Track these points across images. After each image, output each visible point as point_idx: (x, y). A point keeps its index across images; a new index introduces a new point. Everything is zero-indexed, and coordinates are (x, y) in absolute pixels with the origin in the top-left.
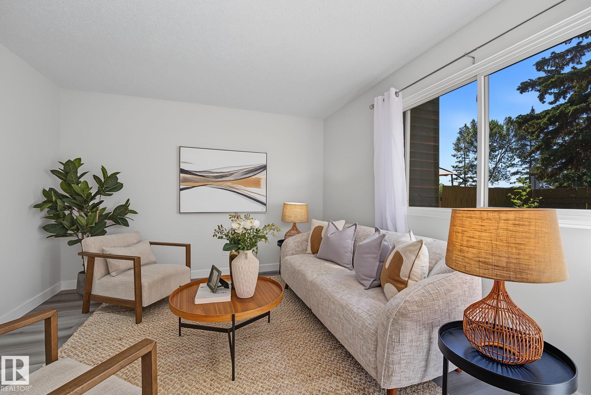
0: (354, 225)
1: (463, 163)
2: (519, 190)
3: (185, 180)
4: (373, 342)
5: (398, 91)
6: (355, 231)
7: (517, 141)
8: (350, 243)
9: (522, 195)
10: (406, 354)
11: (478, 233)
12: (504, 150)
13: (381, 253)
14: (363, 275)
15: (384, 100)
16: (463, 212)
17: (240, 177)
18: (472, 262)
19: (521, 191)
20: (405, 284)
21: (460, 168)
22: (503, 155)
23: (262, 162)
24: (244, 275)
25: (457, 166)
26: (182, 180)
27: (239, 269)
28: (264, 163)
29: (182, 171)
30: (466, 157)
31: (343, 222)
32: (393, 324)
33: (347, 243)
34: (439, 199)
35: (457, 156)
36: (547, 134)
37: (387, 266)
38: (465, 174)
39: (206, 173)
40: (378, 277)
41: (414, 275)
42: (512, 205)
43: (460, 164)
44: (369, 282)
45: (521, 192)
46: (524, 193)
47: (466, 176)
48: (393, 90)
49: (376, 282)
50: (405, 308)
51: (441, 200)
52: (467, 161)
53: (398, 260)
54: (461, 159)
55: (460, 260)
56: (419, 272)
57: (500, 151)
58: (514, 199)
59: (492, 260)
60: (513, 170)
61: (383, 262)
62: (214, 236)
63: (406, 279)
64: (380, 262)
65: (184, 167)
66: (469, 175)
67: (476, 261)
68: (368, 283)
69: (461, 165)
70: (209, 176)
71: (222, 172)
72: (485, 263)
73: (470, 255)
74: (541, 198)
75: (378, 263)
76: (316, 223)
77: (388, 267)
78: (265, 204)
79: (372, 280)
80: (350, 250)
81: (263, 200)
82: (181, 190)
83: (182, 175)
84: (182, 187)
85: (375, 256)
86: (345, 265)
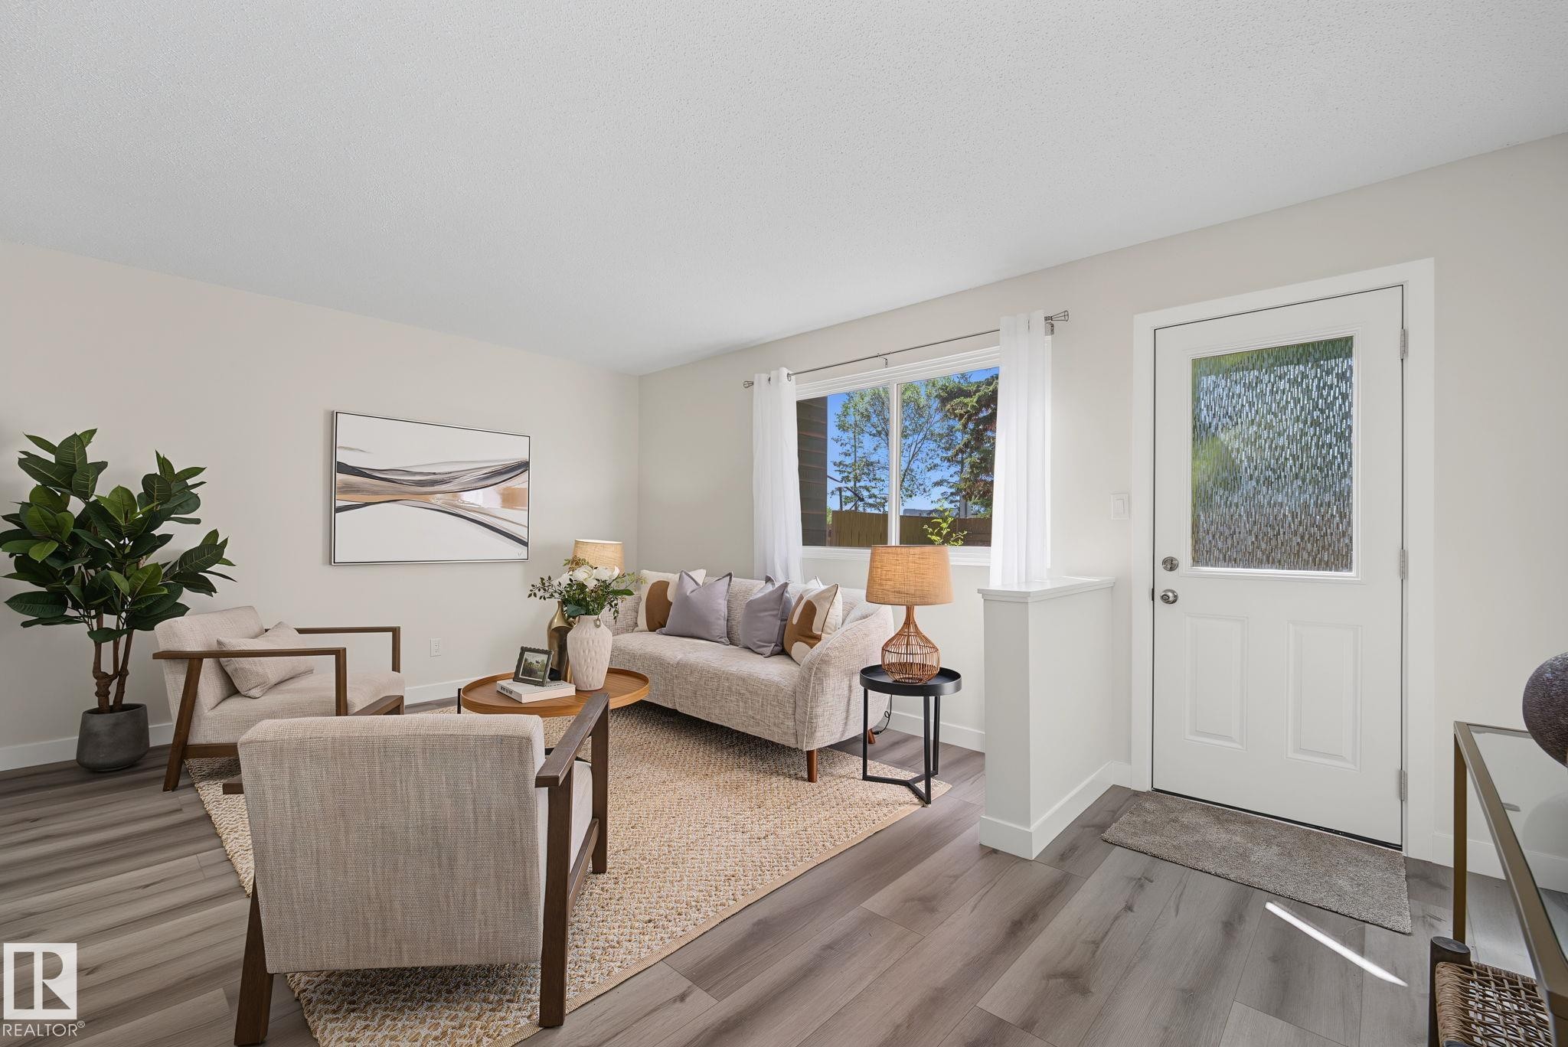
0: (727, 575)
1: (853, 456)
2: (938, 520)
3: (348, 489)
4: (791, 705)
5: (791, 373)
6: (729, 585)
7: (942, 419)
8: (722, 606)
9: (942, 529)
10: (829, 704)
11: (894, 567)
12: (921, 436)
13: (783, 609)
14: (758, 641)
15: (769, 380)
16: (880, 549)
17: (474, 485)
18: (890, 593)
19: (940, 521)
20: (818, 638)
21: (847, 466)
22: (919, 445)
23: (519, 455)
24: (596, 652)
25: (840, 463)
26: (339, 488)
27: (588, 642)
28: (525, 457)
29: (343, 468)
30: (857, 445)
31: (703, 572)
32: (816, 674)
33: (720, 604)
34: (827, 533)
35: (842, 441)
36: (978, 422)
37: (795, 621)
38: (857, 479)
39: (393, 474)
40: (780, 640)
41: (828, 627)
42: (932, 542)
43: (847, 457)
44: (768, 648)
45: (940, 523)
46: (944, 525)
47: (858, 485)
48: (785, 371)
49: (778, 648)
50: (827, 655)
51: (830, 536)
52: (860, 453)
53: (810, 610)
54: (848, 447)
55: (880, 593)
56: (834, 622)
57: (916, 436)
58: (932, 534)
59: (904, 589)
60: (936, 475)
61: (786, 620)
62: (530, 596)
63: (820, 633)
64: (782, 620)
65: (343, 457)
66: (862, 484)
67: (892, 592)
68: (768, 650)
69: (848, 461)
70: (403, 480)
71: (434, 474)
72: (899, 592)
73: (887, 587)
74: (966, 533)
75: (779, 622)
76: (652, 577)
77: (798, 622)
78: (525, 544)
79: (773, 645)
80: (723, 615)
81: (522, 533)
82: (339, 510)
83: (340, 477)
84: (339, 504)
85: (775, 612)
86: (717, 639)
